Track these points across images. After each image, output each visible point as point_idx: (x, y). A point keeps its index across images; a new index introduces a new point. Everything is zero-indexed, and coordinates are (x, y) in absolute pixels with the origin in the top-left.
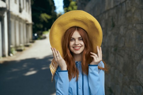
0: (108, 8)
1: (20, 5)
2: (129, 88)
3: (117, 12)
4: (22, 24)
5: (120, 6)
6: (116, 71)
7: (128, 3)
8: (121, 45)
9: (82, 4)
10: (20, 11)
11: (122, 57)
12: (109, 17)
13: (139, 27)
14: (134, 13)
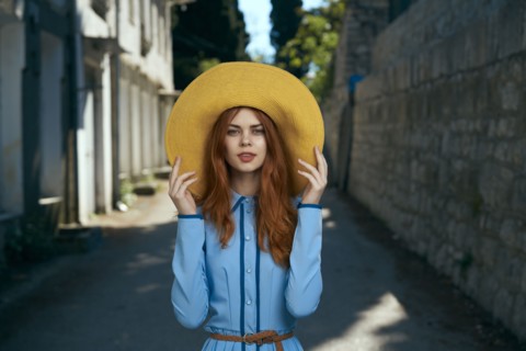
1: (142, 27)
9: (364, 24)
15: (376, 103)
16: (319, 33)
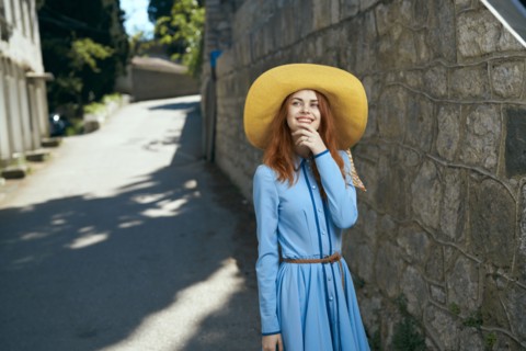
0: (324, 25)
2: (397, 244)
3: (353, 36)
4: (12, 80)
5: (360, 21)
7: (381, 12)
8: (369, 132)
11: (373, 164)
12: (327, 50)
13: (413, 80)
14: (398, 43)
15: (231, 77)
16: (188, 10)
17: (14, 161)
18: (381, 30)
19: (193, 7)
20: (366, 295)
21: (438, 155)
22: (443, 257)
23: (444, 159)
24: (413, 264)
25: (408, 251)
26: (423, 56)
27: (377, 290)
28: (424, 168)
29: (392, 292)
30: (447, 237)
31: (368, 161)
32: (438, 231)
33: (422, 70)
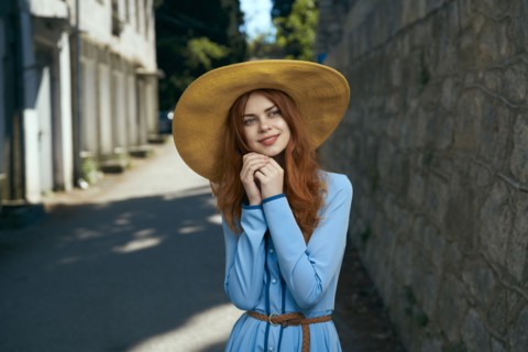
0: (412, 20)
1: (115, 7)
2: (461, 279)
3: (437, 30)
4: (120, 76)
5: (444, 14)
6: (427, 229)
8: (444, 144)
10: (116, 31)
11: (446, 181)
12: (413, 49)
13: (492, 82)
14: (479, 37)
17: (115, 156)
18: (464, 22)
19: (308, 9)
20: (428, 335)
21: (510, 175)
22: (507, 306)
23: (517, 181)
24: (476, 306)
25: (473, 290)
26: (503, 51)
27: (439, 331)
28: (495, 190)
29: (453, 337)
30: (513, 280)
31: (441, 177)
32: (504, 270)
33: (501, 69)
